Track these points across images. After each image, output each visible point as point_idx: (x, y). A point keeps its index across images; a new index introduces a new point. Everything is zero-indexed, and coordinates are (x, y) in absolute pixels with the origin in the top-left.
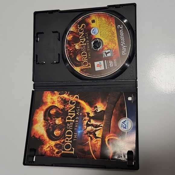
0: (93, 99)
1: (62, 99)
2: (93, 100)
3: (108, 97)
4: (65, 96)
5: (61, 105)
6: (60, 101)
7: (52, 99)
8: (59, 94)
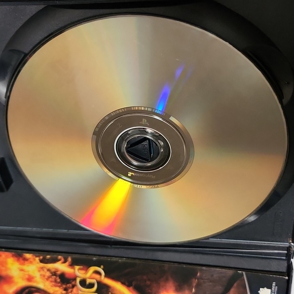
0: (149, 280)
1: (54, 273)
2: (148, 283)
3: (195, 282)
4: (62, 267)
5: (55, 286)
6: (49, 277)
7: (22, 270)
8: (41, 261)
